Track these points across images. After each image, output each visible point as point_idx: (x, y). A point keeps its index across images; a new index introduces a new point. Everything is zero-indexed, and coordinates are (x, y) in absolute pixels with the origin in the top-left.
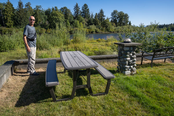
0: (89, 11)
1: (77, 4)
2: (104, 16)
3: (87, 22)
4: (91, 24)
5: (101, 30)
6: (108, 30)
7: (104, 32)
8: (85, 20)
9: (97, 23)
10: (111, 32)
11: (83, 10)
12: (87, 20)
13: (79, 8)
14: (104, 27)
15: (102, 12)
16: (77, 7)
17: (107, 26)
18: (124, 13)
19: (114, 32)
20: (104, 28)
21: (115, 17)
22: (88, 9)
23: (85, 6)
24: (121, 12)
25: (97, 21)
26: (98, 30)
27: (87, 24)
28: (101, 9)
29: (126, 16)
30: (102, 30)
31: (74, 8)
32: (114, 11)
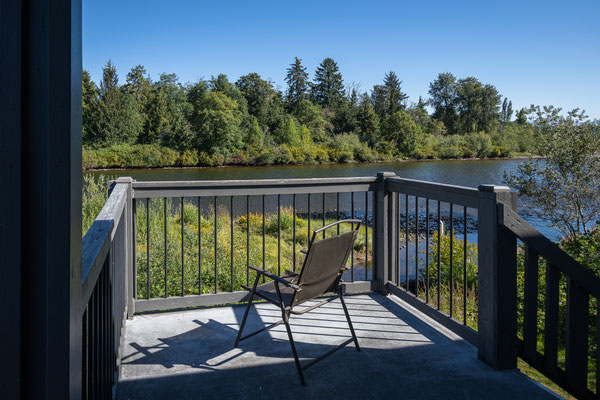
0: (343, 83)
1: (298, 62)
2: (404, 97)
3: (334, 122)
4: (349, 129)
5: (380, 152)
6: (405, 150)
7: (389, 158)
8: (322, 116)
9: (370, 124)
10: (420, 158)
11: (319, 80)
12: (332, 115)
13: (306, 75)
14: (390, 140)
15: (392, 81)
16: (296, 72)
17: (401, 135)
18: (479, 84)
19: (430, 158)
20: (392, 144)
21: (445, 97)
22: (339, 76)
23: (329, 66)
24: (469, 80)
25: (371, 116)
26: (367, 152)
27: (332, 127)
28: (388, 73)
29: (488, 95)
30: (383, 150)
31: (289, 76)
32: (440, 77)
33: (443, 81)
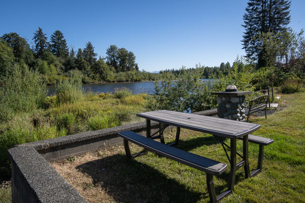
0: (67, 45)
1: (40, 30)
2: (94, 55)
3: (64, 64)
4: (72, 68)
5: (92, 79)
6: (103, 78)
7: (97, 82)
8: (59, 61)
9: (84, 66)
10: (110, 82)
11: (53, 42)
12: (63, 61)
13: (46, 38)
14: (96, 73)
15: (90, 47)
16: (40, 35)
17: (102, 71)
18: (127, 51)
19: (113, 82)
20: (98, 75)
21: (113, 56)
22: (64, 41)
23: (58, 34)
24: (122, 49)
25: (84, 62)
26: (87, 79)
27: (64, 67)
28: (88, 43)
29: (131, 56)
30: (94, 78)
31: (35, 38)
32: (111, 47)
33: (112, 49)
